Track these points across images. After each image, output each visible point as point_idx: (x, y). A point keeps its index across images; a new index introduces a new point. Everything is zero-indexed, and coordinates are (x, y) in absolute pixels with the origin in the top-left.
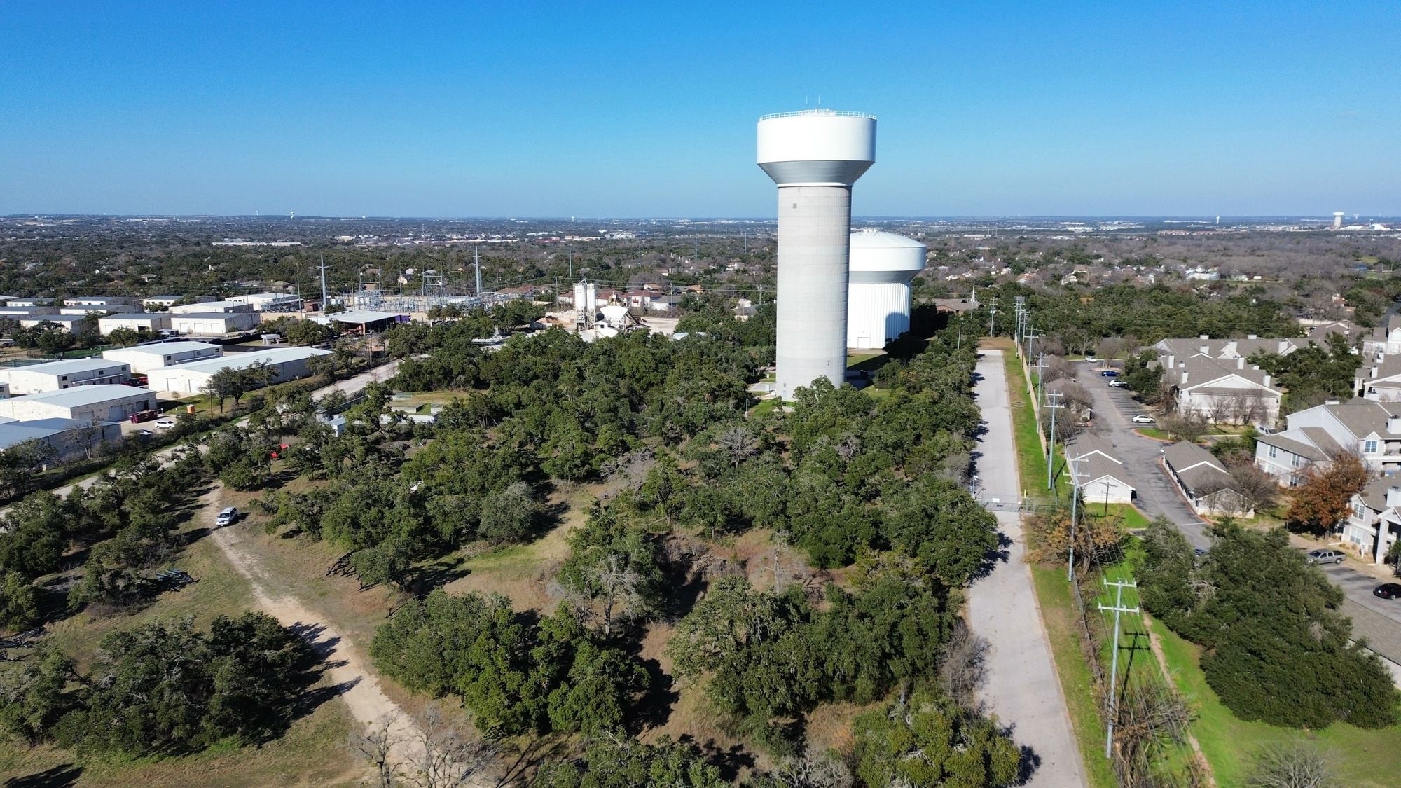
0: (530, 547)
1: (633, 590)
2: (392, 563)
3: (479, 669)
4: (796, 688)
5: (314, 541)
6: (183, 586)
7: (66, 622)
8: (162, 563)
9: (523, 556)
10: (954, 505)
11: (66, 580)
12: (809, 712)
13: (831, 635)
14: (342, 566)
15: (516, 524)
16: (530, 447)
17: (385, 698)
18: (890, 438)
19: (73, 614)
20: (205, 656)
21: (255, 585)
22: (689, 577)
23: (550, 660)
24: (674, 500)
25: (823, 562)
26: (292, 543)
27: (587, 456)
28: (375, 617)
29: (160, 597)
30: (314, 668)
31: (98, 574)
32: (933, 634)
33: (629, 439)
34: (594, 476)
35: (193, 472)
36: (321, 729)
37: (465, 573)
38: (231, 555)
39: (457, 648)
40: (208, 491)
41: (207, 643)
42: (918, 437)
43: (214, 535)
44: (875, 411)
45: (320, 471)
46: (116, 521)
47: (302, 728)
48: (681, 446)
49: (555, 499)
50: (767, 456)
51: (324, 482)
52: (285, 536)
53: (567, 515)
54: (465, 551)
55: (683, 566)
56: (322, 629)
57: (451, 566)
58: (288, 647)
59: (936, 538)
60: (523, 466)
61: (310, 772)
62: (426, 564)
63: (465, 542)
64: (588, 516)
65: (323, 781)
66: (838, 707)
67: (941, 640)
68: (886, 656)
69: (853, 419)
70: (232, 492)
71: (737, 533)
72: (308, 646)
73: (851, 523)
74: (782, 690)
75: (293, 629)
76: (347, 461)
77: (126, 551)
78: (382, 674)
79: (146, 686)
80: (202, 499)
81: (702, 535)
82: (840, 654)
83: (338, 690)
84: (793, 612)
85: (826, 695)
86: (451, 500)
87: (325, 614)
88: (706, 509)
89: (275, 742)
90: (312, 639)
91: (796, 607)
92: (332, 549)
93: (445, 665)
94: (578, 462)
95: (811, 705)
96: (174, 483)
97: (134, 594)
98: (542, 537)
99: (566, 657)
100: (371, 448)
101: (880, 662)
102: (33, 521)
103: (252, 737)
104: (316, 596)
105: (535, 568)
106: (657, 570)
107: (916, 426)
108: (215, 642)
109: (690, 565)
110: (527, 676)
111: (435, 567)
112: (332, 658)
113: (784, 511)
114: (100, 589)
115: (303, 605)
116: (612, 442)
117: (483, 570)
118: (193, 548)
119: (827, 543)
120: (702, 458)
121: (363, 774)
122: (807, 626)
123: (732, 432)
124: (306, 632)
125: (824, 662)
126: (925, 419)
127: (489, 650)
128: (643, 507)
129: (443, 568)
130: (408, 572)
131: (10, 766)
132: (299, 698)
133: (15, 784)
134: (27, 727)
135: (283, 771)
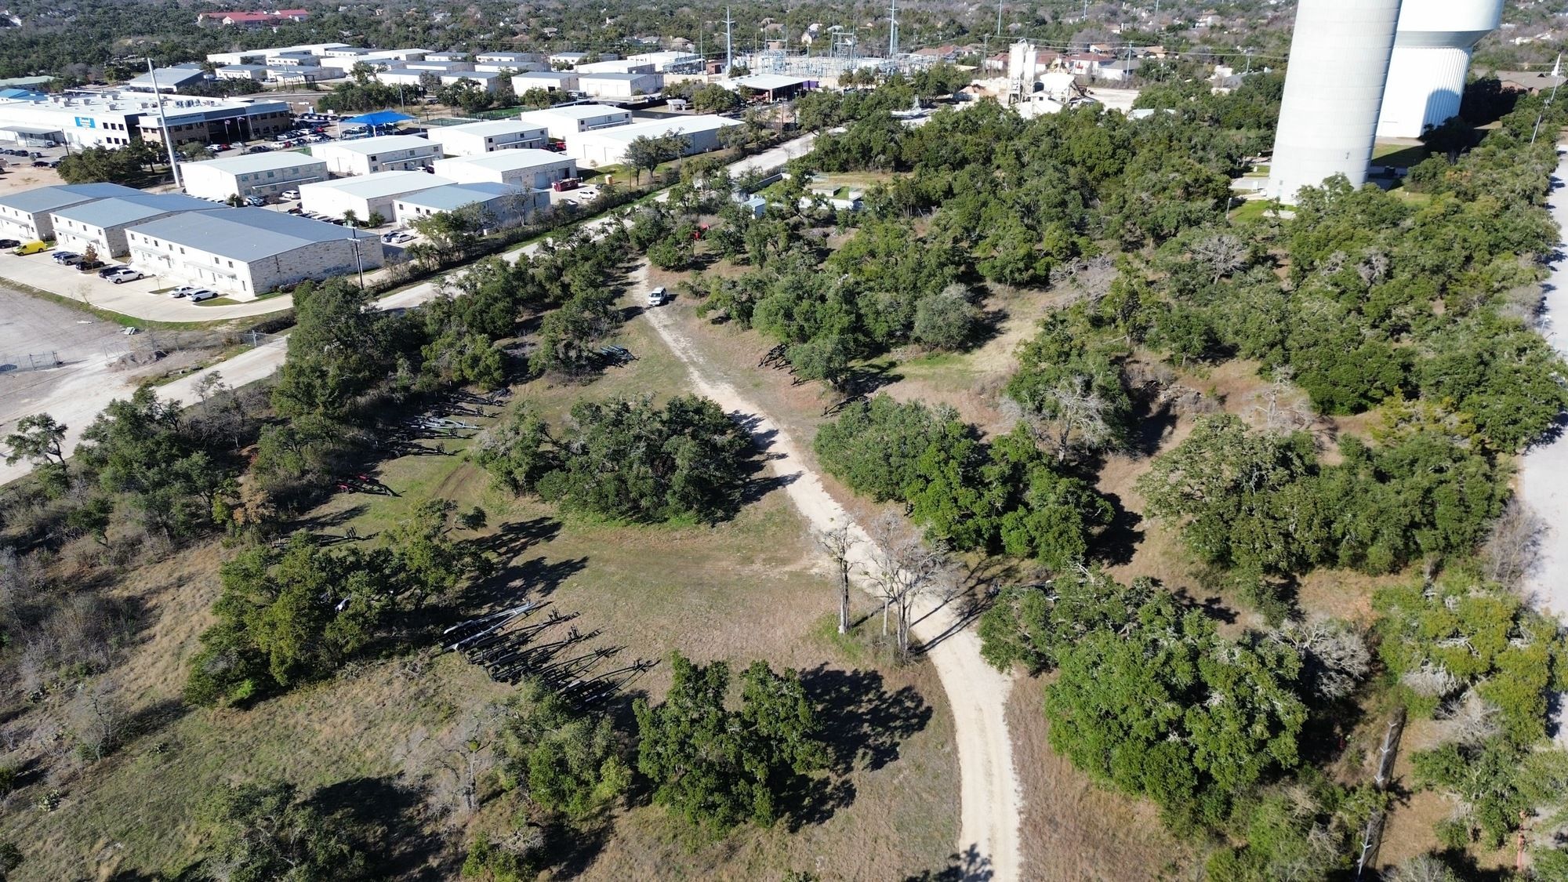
0: (967, 357)
1: (1098, 417)
2: (830, 360)
3: (928, 481)
4: (1294, 547)
5: (743, 330)
6: (626, 362)
7: (527, 386)
8: (604, 337)
9: (959, 366)
10: (1521, 351)
11: (522, 345)
12: (1303, 574)
13: (1347, 494)
14: (777, 357)
15: (954, 331)
16: (965, 244)
17: (827, 495)
18: (1429, 259)
19: (532, 378)
20: (660, 432)
21: (692, 369)
22: (1155, 408)
23: (1004, 480)
24: (1140, 317)
25: (1325, 407)
26: (722, 328)
27: (1030, 258)
28: (810, 414)
29: (605, 371)
30: (756, 458)
31: (555, 343)
32: (1478, 506)
33: (1082, 242)
34: (1042, 283)
35: (621, 247)
36: (769, 517)
37: (899, 378)
38: (666, 336)
39: (904, 456)
40: (635, 268)
41: (663, 422)
42: (1469, 259)
43: (647, 314)
44: (1408, 222)
45: (741, 256)
46: (558, 291)
47: (752, 513)
48: (1143, 252)
49: (992, 305)
50: (1259, 272)
51: (746, 268)
52: (714, 322)
53: (1006, 325)
54: (896, 354)
55: (1148, 395)
56: (760, 420)
57: (883, 370)
58: (729, 435)
59: (1490, 391)
60: (958, 264)
61: (763, 556)
62: (857, 364)
63: (896, 345)
64: (1041, 330)
65: (776, 566)
66: (1339, 574)
67: (1488, 514)
68: (1414, 525)
69: (1378, 232)
70: (659, 271)
71: (1213, 362)
72: (748, 435)
73: (1372, 364)
74: (1277, 547)
75: (731, 417)
76: (770, 248)
77: (574, 323)
78: (827, 470)
79: (617, 455)
80: (632, 276)
81: (1170, 361)
82: (1354, 516)
83: (780, 482)
84: (1297, 462)
85: (1329, 559)
86: (884, 299)
87: (762, 405)
88: (1180, 332)
89: (728, 522)
90: (751, 428)
91: (1300, 457)
92: (761, 339)
93: (891, 472)
94: (1021, 265)
95: (1304, 565)
96: (606, 258)
97: (585, 366)
98: (980, 347)
99: (1016, 479)
100: (794, 234)
101: (1405, 531)
102: (489, 286)
103: (706, 515)
104: (750, 386)
105: (974, 380)
106: (1125, 397)
107: (1467, 245)
108: (670, 421)
109: (1154, 395)
110: (981, 495)
111: (867, 369)
112: (772, 450)
113: (1282, 342)
114: (557, 358)
115: (740, 394)
116: (1062, 244)
117: (916, 377)
118: (630, 326)
119: (1335, 384)
120: (1175, 270)
122: (1314, 480)
123: (1215, 241)
124: (745, 421)
125: (1332, 522)
126: (1480, 237)
127: (939, 463)
128: (1097, 322)
129: (876, 371)
130: (842, 371)
131: (501, 511)
132: (745, 485)
133: (508, 528)
134: (515, 480)
135: (738, 551)
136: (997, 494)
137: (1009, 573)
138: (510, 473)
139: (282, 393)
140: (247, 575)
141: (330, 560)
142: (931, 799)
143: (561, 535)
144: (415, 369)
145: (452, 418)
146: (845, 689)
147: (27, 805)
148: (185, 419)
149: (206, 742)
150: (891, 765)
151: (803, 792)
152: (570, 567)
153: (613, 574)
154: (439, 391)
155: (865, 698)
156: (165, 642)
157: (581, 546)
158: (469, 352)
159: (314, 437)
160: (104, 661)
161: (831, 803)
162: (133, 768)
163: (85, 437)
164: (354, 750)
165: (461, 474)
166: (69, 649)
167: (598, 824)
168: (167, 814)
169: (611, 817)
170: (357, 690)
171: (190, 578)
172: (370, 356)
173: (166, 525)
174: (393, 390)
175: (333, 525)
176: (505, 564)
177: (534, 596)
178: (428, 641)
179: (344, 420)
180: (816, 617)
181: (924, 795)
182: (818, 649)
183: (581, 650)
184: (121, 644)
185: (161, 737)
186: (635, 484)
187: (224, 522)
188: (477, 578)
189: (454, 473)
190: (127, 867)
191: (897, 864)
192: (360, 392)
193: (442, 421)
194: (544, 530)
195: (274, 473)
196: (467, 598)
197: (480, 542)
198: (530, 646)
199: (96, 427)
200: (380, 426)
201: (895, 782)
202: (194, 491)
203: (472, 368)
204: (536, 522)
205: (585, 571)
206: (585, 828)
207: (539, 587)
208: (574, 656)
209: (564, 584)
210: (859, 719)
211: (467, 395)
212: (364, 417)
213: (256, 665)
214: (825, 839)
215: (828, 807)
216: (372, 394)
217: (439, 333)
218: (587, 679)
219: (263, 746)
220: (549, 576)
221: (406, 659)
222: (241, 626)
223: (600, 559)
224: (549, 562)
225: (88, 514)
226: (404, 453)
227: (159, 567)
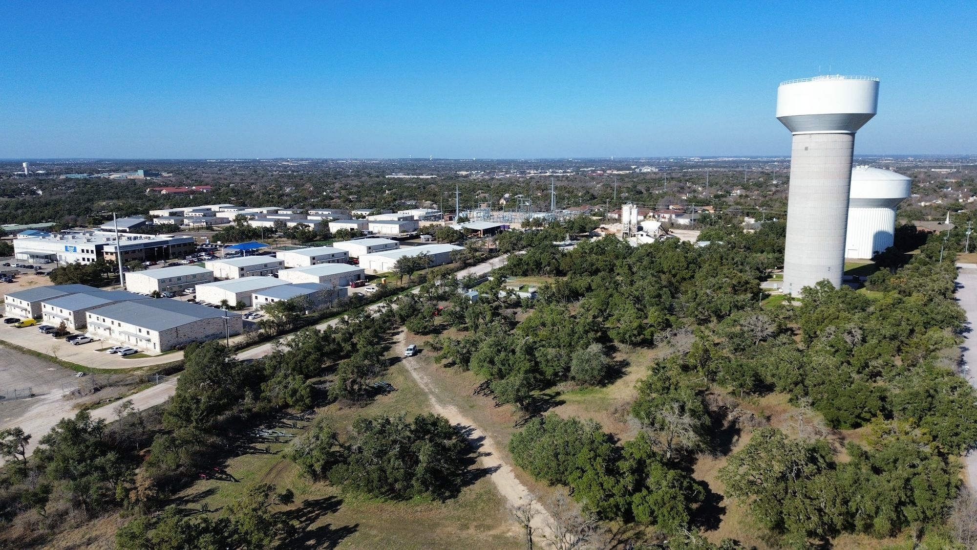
0: (605, 389)
1: (690, 429)
2: (518, 390)
3: (584, 472)
4: (826, 519)
5: (464, 371)
6: (389, 392)
7: (326, 408)
8: (377, 376)
9: (600, 395)
10: (953, 389)
11: (325, 382)
12: (834, 538)
13: (855, 482)
14: (485, 388)
15: (596, 373)
16: (600, 319)
17: (517, 481)
18: (888, 331)
19: (329, 403)
20: (409, 438)
21: (431, 396)
22: (726, 424)
23: (633, 471)
24: (712, 366)
25: (835, 424)
26: (451, 371)
27: (641, 328)
28: (506, 426)
29: (376, 398)
30: (471, 455)
31: (345, 380)
32: (942, 491)
33: (672, 319)
34: (649, 343)
35: (390, 320)
36: (479, 496)
37: (562, 403)
38: (415, 375)
39: (567, 454)
40: (398, 333)
41: (411, 431)
42: (912, 331)
43: (404, 361)
44: (871, 309)
45: (463, 326)
46: (349, 348)
47: (469, 493)
48: (711, 325)
49: (619, 357)
50: (783, 338)
51: (466, 333)
52: (446, 366)
53: (628, 369)
54: (560, 387)
55: (721, 415)
56: (474, 430)
57: (552, 397)
58: (454, 439)
59: (938, 414)
60: (597, 331)
61: (475, 523)
62: (536, 393)
63: (561, 381)
64: (650, 372)
65: (484, 531)
66: (857, 538)
67: (948, 496)
68: (901, 503)
69: (854, 314)
70: (412, 334)
71: (760, 394)
72: (466, 440)
73: (861, 396)
74: (815, 518)
75: (455, 428)
76: (481, 321)
77: (358, 367)
78: (517, 464)
80: (396, 338)
81: (733, 393)
82: (862, 497)
83: (487, 472)
84: (821, 460)
85: (850, 527)
86: (552, 352)
87: (475, 420)
88: (738, 375)
89: (453, 500)
90: (468, 436)
91: (823, 457)
92: (474, 377)
93: (559, 465)
94: (635, 332)
95: (834, 531)
96: (380, 327)
97: (363, 395)
98: (613, 383)
99: (640, 470)
100: (495, 313)
101: (896, 508)
102: (306, 344)
103: (438, 495)
104: (468, 407)
105: (611, 405)
106: (706, 416)
107: (910, 323)
108: (416, 431)
109: (725, 415)
110: (618, 482)
111: (542, 396)
112: (481, 450)
113: (802, 382)
114: (346, 390)
115: (461, 412)
116: (659, 320)
117: (574, 402)
118: (393, 369)
119: (839, 409)
120: (731, 336)
121: (509, 530)
122: (833, 473)
123: (754, 318)
124: (464, 431)
125: (848, 501)
126: (916, 318)
127: (590, 459)
128: (685, 368)
129: (548, 398)
130: (526, 397)
131: (304, 492)
132: (464, 474)
133: (307, 504)
134: (314, 471)
135: (459, 520)
136: (628, 480)
137: (639, 536)
138: (312, 466)
139: (170, 414)
140: (133, 537)
141: (188, 526)
143: (343, 508)
144: (256, 398)
145: (277, 430)
148: (106, 431)
152: (347, 531)
153: (375, 536)
154: (270, 412)
157: (355, 517)
158: (291, 386)
159: (187, 442)
163: (42, 443)
165: (280, 466)
171: (96, 539)
172: (229, 389)
173: (85, 502)
174: (241, 411)
175: (193, 501)
176: (304, 529)
179: (208, 431)
186: (391, 473)
187: (122, 500)
188: (285, 539)
189: (275, 466)
192: (220, 413)
193: (270, 431)
194: (330, 505)
195: (159, 467)
197: (289, 514)
199: (50, 436)
200: (231, 435)
202: (105, 478)
203: (292, 396)
204: (326, 500)
205: (357, 534)
207: (325, 545)
209: (342, 543)
211: (288, 414)
212: (220, 429)
216: (228, 413)
217: (273, 375)
220: (332, 537)
223: (366, 526)
224: (333, 528)
225: (35, 495)
226: (245, 453)
227: (76, 531)
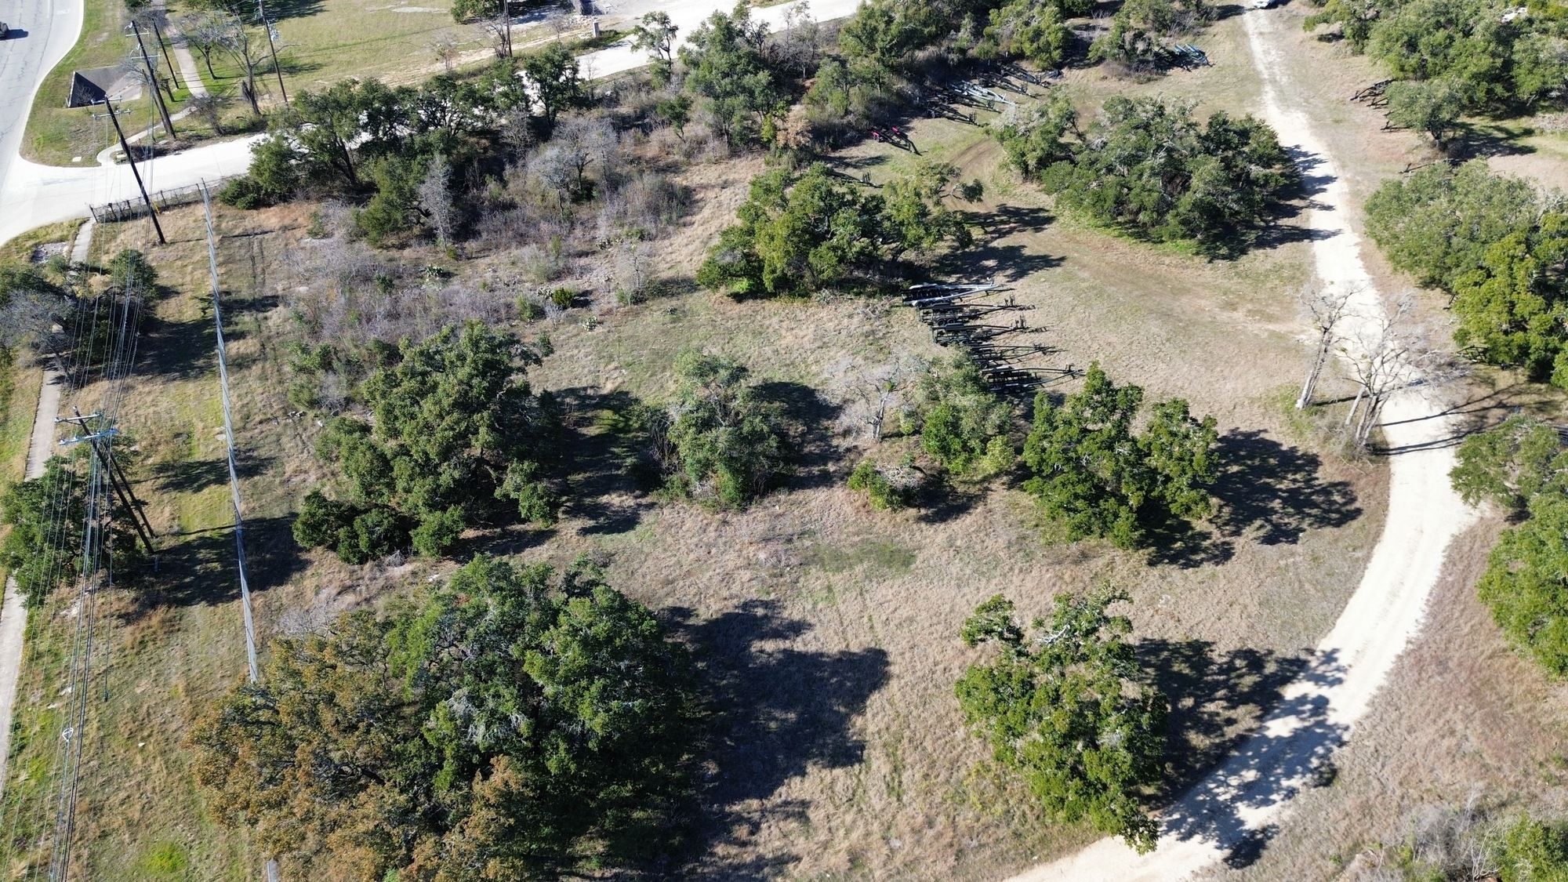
2: (1438, 108)
3: (1489, 276)
5: (1354, 54)
6: (1196, 66)
7: (1082, 72)
8: (1185, 35)
11: (1094, 28)
14: (1374, 94)
17: (1360, 263)
19: (1089, 66)
20: (1193, 149)
26: (1327, 48)
28: (1387, 167)
29: (1170, 72)
30: (1295, 202)
31: (1124, 29)
36: (1278, 269)
37: (1530, 150)
38: (1257, 45)
39: (1472, 239)
41: (1199, 136)
43: (1247, 16)
47: (1258, 260)
52: (1322, 38)
54: (1540, 120)
56: (1321, 162)
57: (1511, 135)
58: (1277, 169)
61: (1250, 306)
62: (1479, 123)
63: (1546, 109)
65: (1259, 321)
72: (1298, 175)
75: (1291, 150)
77: (1156, 12)
78: (1372, 235)
79: (1132, 160)
83: (1309, 235)
87: (1332, 146)
89: (1227, 263)
90: (1305, 169)
97: (1148, 62)
103: (1208, 249)
104: (1329, 121)
108: (1207, 138)
111: (1490, 131)
112: (1318, 198)
114: (1121, 47)
115: (1312, 127)
117: (1554, 154)
118: (1220, 26)
121: (1303, 331)
124: (1302, 159)
127: (1513, 257)
129: (1500, 135)
130: (1451, 124)
131: (1004, 192)
132: (1267, 228)
133: (1004, 210)
134: (1025, 163)
135: (1225, 294)
138: (1023, 155)
139: (849, 31)
140: (768, 190)
142: (1312, 592)
143: (1050, 229)
144: (977, 34)
145: (996, 91)
146: (1272, 461)
147: (576, 321)
148: (769, 41)
149: (703, 317)
150: (1284, 546)
151: (1178, 536)
152: (1045, 262)
153: (1084, 280)
154: (995, 61)
155: (1290, 476)
156: (700, 230)
157: (1065, 245)
158: (1034, 24)
159: (864, 80)
160: (654, 232)
161: (1203, 555)
162: (649, 319)
164: (804, 361)
165: (984, 146)
166: (633, 215)
167: (973, 490)
168: (662, 359)
169: (987, 489)
170: (823, 314)
171: (733, 183)
172: (940, 11)
173: (727, 132)
174: (949, 50)
175: (855, 167)
176: (987, 242)
177: (1000, 279)
178: (894, 291)
179: (895, 70)
180: (1278, 383)
181: (1307, 586)
182: (1263, 415)
183: (1023, 340)
184: (669, 222)
185: (674, 303)
186: (1138, 195)
187: (769, 141)
188: (957, 249)
189: (976, 145)
190: (624, 389)
191: (1243, 632)
192: (921, 46)
193: (985, 91)
194: (1035, 220)
195: (823, 108)
196: (942, 264)
197: (971, 216)
198: (978, 322)
199: (699, 33)
200: (928, 83)
201: (1282, 563)
202: (753, 107)
203: (1032, 41)
204: (1032, 211)
205: (1058, 270)
206: (961, 489)
207: (1009, 272)
208: (1013, 343)
209: (1034, 275)
210: (1273, 493)
211: (1018, 69)
212: (915, 73)
213: (753, 267)
214: (1181, 583)
215: (1198, 558)
216: (931, 50)
218: (1017, 367)
219: (741, 334)
220: (1020, 264)
221: (871, 301)
222: (751, 232)
223: (1076, 262)
224: (1027, 252)
225: (672, 107)
226: (939, 115)
227: (714, 167)
